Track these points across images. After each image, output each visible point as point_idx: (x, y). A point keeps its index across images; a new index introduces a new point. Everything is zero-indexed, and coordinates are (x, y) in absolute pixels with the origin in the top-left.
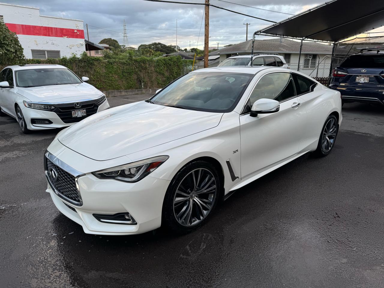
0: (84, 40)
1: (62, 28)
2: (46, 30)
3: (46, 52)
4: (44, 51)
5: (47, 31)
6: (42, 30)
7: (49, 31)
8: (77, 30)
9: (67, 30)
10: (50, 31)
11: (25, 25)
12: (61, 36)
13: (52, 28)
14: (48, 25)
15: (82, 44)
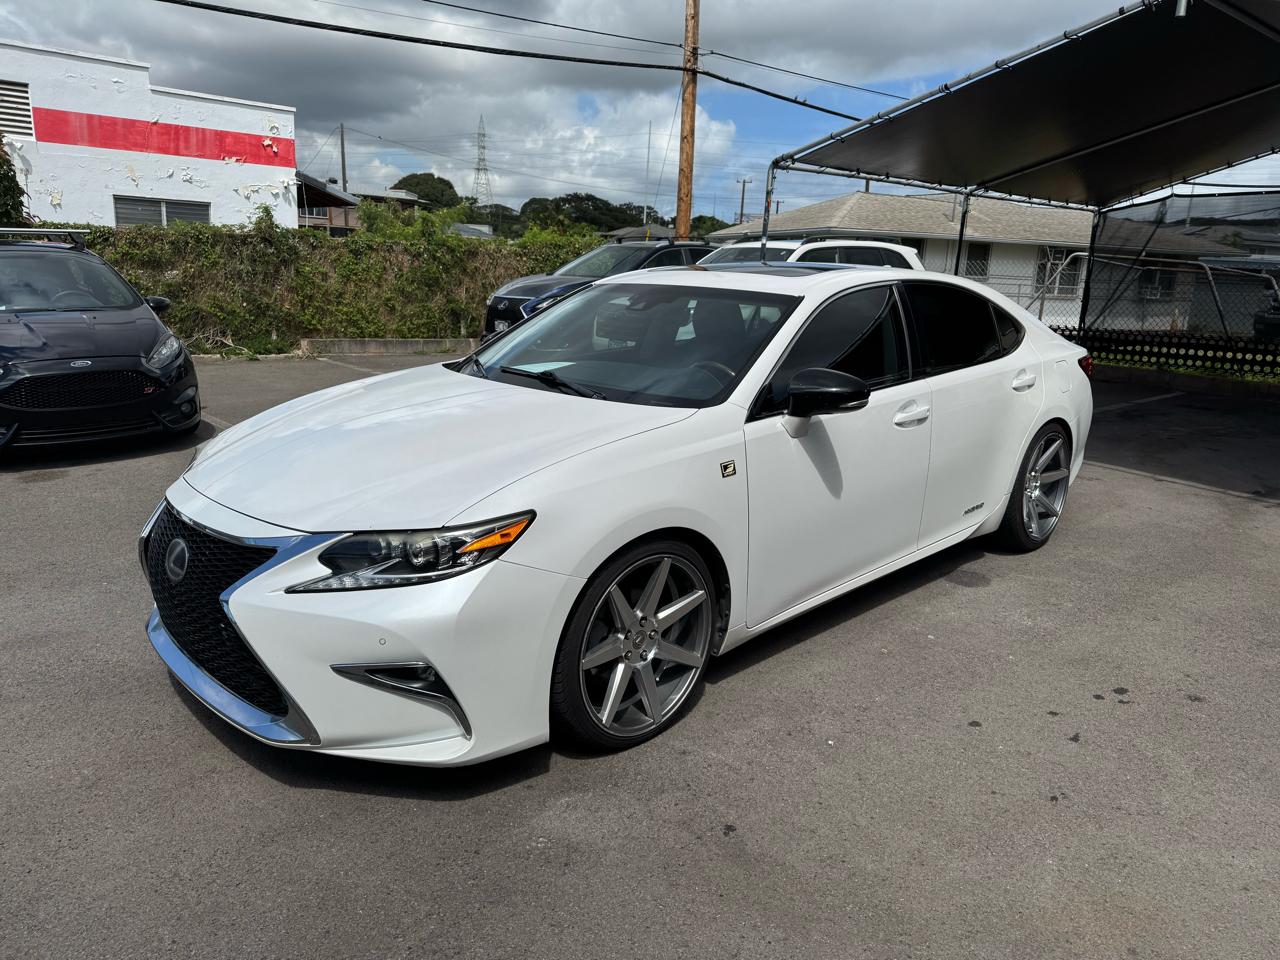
0: (294, 171)
1: (221, 132)
2: (168, 134)
3: (163, 205)
4: (156, 202)
5: (172, 140)
7: (178, 139)
8: (273, 139)
9: (237, 137)
10: (182, 138)
11: (100, 116)
12: (218, 157)
13: (187, 129)
14: (176, 118)
15: (286, 185)
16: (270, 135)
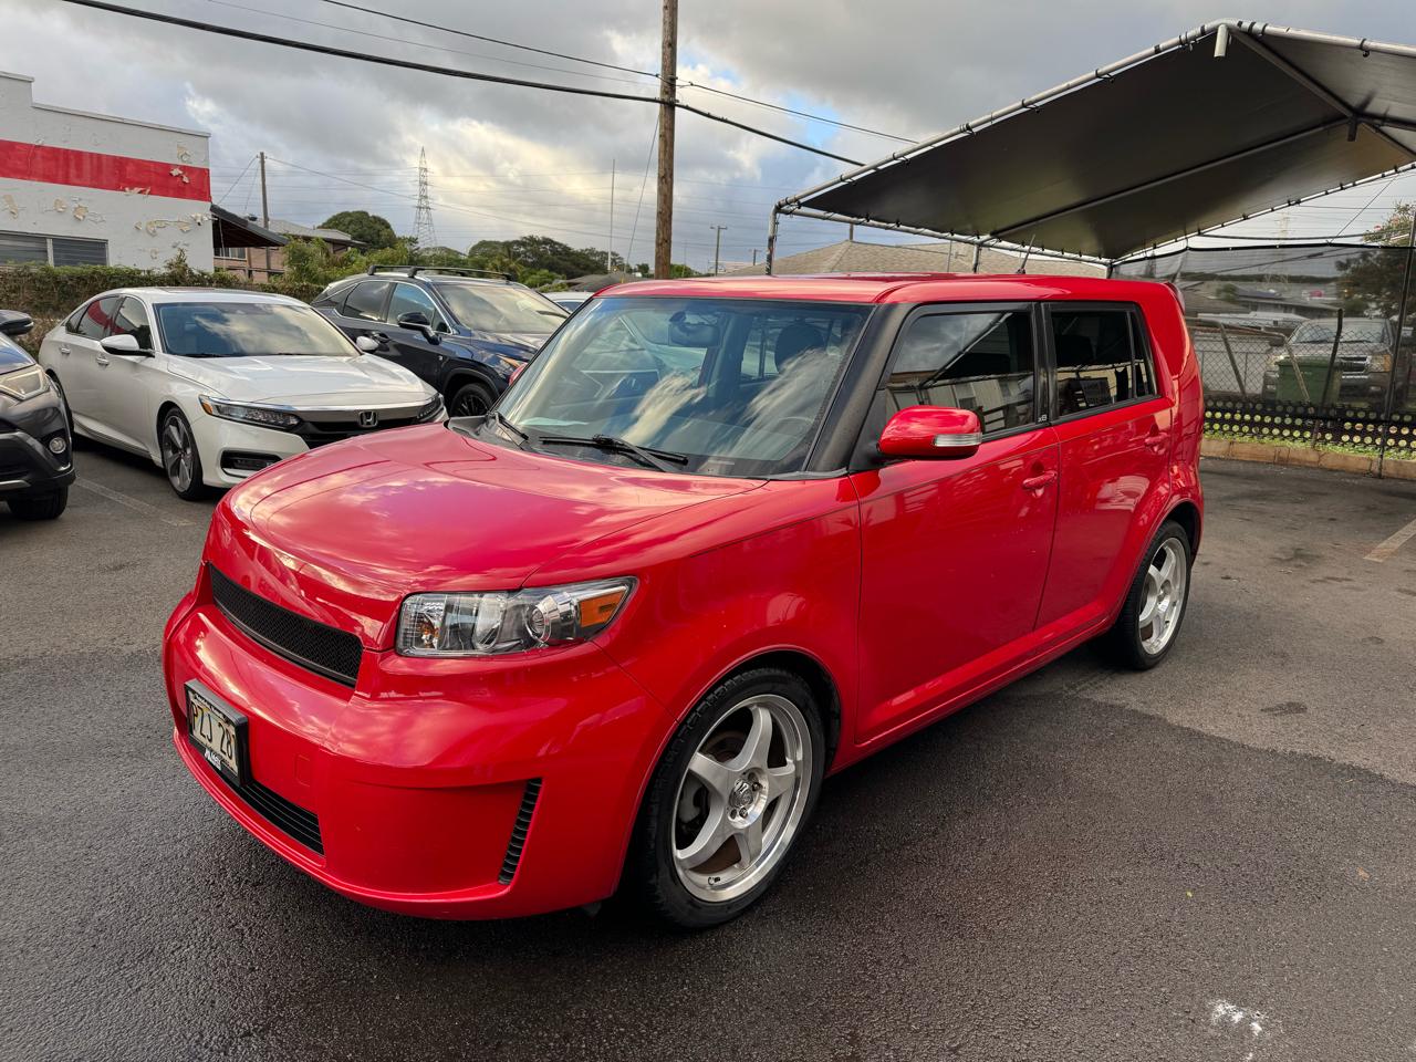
0: (209, 204)
1: (121, 158)
2: (57, 159)
3: (50, 242)
4: (41, 239)
5: (61, 166)
6: (39, 159)
7: (68, 165)
8: (183, 168)
9: (140, 165)
10: (72, 164)
12: (117, 188)
13: (79, 155)
14: (65, 142)
15: (199, 221)
16: (181, 163)
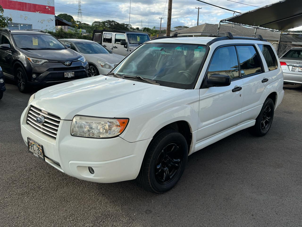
1: (35, 4)
4: (18, 24)
5: (21, 6)
6: (17, 5)
7: (23, 6)
8: (49, 7)
9: (39, 6)
12: (34, 12)
13: (26, 3)
15: (52, 20)
16: (48, 5)
